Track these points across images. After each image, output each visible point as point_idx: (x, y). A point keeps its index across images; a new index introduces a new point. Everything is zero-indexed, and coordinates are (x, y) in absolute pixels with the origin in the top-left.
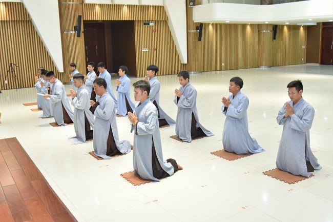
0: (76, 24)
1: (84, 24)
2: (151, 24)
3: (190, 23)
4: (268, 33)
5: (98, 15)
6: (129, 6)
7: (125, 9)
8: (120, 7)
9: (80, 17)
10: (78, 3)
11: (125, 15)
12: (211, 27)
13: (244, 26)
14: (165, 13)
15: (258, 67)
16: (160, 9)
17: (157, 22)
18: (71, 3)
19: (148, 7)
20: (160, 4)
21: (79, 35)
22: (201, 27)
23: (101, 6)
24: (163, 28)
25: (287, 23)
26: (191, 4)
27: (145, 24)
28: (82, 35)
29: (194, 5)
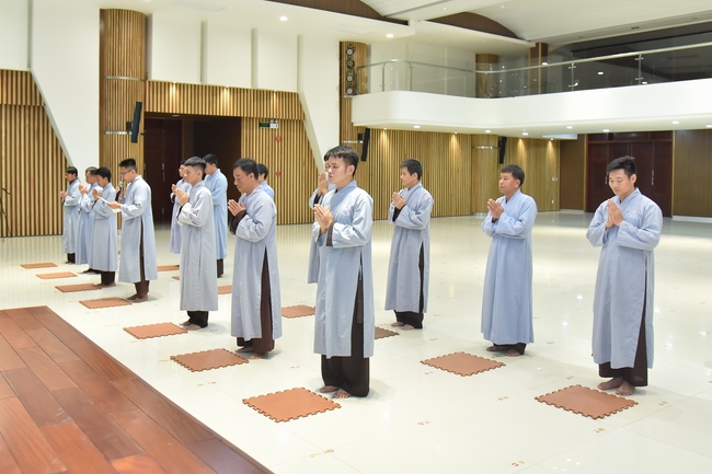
0: (131, 119)
1: (145, 120)
2: (273, 126)
3: (347, 127)
4: (489, 151)
5: (173, 104)
6: (233, 91)
7: (226, 96)
8: (215, 91)
9: (139, 105)
10: (136, 79)
11: (225, 106)
12: (384, 137)
13: (445, 137)
14: (300, 106)
15: (472, 214)
16: (291, 99)
17: (284, 122)
18: (125, 78)
19: (269, 93)
20: (291, 89)
21: (134, 140)
22: (366, 135)
23: (180, 86)
24: (295, 135)
25: (525, 134)
26: (350, 91)
27: (261, 125)
28: (141, 139)
29: (354, 94)
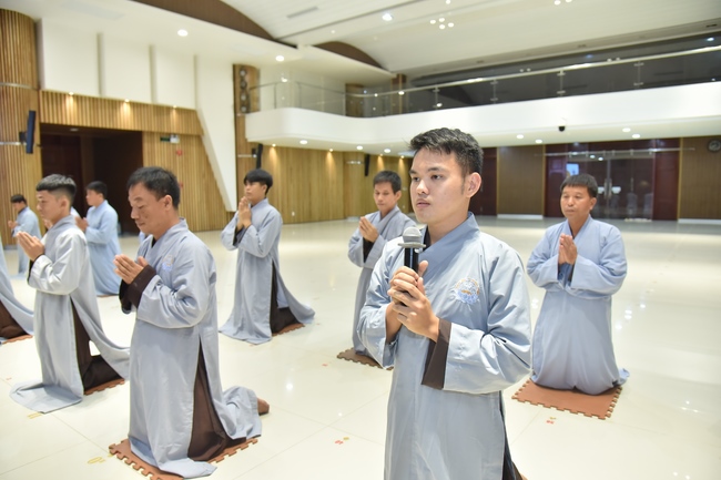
0: (24, 128)
1: (43, 137)
2: (174, 140)
3: (242, 142)
5: (71, 115)
6: (134, 105)
7: (126, 110)
8: (114, 104)
9: (33, 115)
10: (28, 87)
11: (126, 120)
12: (273, 153)
13: (323, 153)
14: (198, 122)
15: (345, 218)
16: (189, 115)
17: (184, 137)
18: (14, 85)
19: (169, 109)
20: (189, 105)
21: (30, 151)
22: (259, 150)
23: (78, 98)
24: (194, 150)
25: (387, 151)
26: (244, 109)
27: (162, 139)
28: (37, 151)
29: (248, 112)
